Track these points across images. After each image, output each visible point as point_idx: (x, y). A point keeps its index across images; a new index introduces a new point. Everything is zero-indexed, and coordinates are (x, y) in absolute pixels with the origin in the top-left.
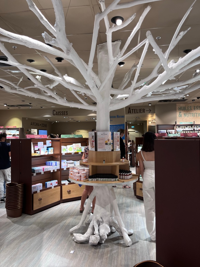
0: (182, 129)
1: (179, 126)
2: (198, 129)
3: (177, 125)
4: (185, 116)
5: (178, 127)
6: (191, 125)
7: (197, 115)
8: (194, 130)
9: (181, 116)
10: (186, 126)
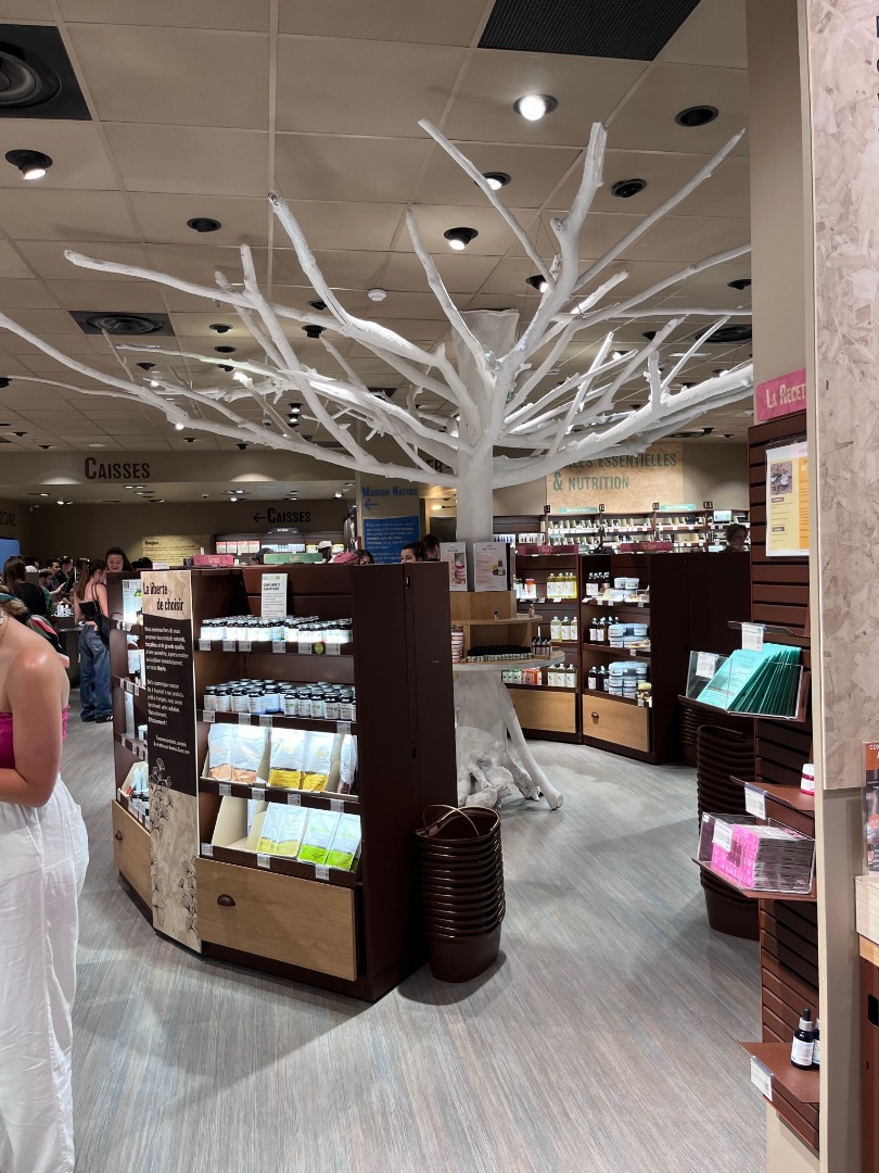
0: (567, 531)
1: (556, 520)
2: (611, 531)
3: (551, 518)
4: (574, 486)
5: (555, 523)
6: (593, 518)
7: (609, 484)
8: (602, 533)
9: (560, 486)
10: (578, 518)
